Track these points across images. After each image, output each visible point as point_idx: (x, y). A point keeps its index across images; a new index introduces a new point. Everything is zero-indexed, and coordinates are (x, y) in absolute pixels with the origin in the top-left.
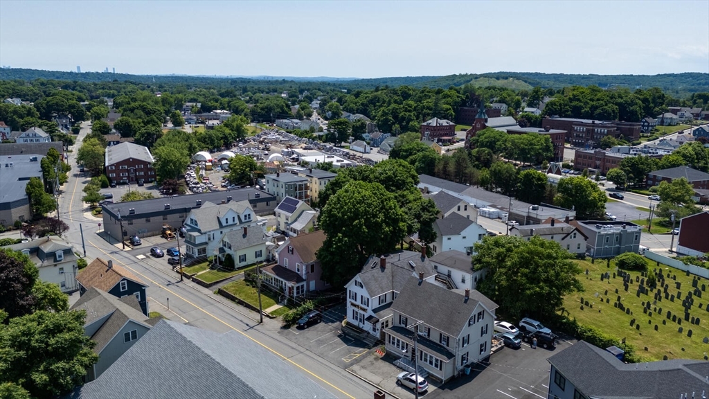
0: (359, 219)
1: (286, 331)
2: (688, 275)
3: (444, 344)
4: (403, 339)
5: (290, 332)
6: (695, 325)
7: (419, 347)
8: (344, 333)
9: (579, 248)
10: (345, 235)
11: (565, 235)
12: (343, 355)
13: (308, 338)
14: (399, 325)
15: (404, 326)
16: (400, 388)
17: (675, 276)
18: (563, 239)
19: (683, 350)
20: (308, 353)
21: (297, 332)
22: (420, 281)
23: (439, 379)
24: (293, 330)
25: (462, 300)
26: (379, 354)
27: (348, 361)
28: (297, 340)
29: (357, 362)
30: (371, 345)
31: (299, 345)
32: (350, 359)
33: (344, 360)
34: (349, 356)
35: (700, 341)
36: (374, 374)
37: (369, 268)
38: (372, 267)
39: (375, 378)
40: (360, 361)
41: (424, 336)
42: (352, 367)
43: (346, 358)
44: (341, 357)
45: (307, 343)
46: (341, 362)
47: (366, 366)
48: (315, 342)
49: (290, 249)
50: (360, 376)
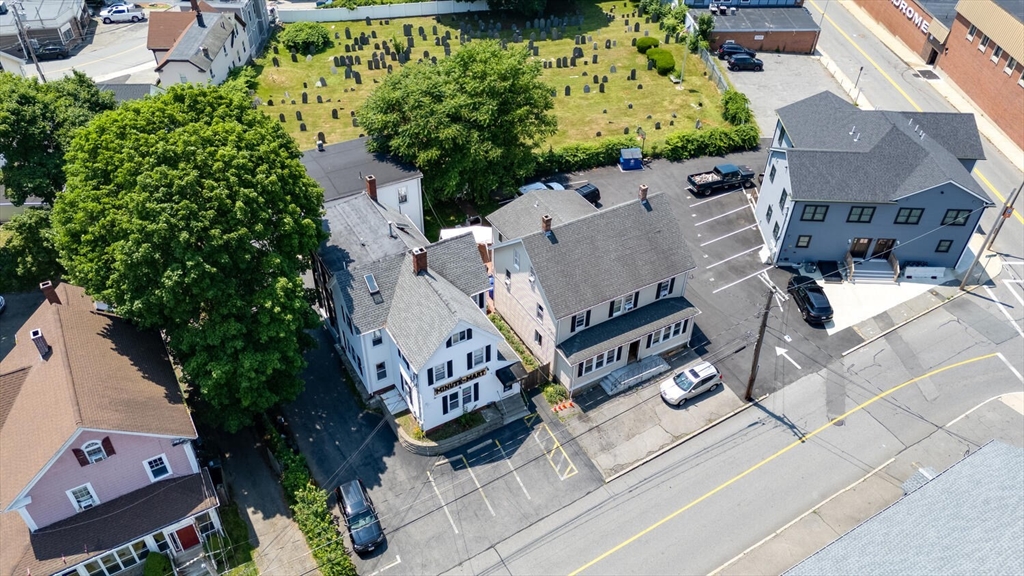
2: (369, 24)
3: (665, 294)
4: (605, 347)
7: (639, 333)
8: (447, 455)
11: (230, 37)
12: (549, 475)
13: (437, 538)
14: (574, 333)
15: (583, 327)
17: (374, 33)
19: (605, 112)
20: (505, 549)
21: (392, 561)
22: (548, 234)
24: (372, 571)
25: (641, 210)
26: (568, 410)
27: (572, 470)
28: (434, 565)
29: (585, 454)
30: (525, 414)
31: (460, 564)
32: (565, 464)
33: (565, 476)
34: (556, 464)
35: (581, 93)
36: (637, 436)
37: (369, 301)
38: (372, 294)
39: (652, 439)
40: (581, 448)
41: (627, 311)
42: (598, 468)
43: (562, 472)
44: (551, 480)
45: (460, 543)
46: (573, 484)
47: (604, 443)
48: (464, 523)
49: (85, 451)
50: (638, 460)
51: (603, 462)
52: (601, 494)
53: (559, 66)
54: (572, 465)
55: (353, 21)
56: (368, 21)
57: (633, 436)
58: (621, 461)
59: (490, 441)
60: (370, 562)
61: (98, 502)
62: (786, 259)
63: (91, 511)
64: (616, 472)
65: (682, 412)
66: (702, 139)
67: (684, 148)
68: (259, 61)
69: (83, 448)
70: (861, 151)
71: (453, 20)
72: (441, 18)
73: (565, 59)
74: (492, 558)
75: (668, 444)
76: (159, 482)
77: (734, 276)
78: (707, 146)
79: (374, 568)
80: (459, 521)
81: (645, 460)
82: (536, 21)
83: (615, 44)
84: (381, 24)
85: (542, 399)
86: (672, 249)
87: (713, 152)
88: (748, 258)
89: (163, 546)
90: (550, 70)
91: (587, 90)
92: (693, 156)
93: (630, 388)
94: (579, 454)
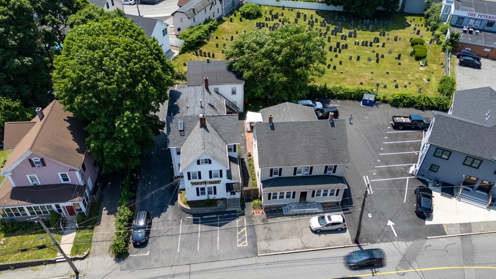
0: (140, 81)
1: (129, 261)
2: (283, 9)
3: (330, 172)
4: (286, 189)
5: (136, 259)
6: (346, 50)
7: (308, 188)
8: (194, 215)
9: (218, 12)
10: (133, 111)
11: (210, 5)
12: (233, 242)
13: (169, 251)
14: (271, 178)
15: (277, 176)
16: (323, 236)
17: (282, 14)
18: (210, 9)
19: (372, 73)
20: (194, 268)
21: (145, 253)
22: (271, 124)
23: (333, 203)
24: (135, 254)
25: (327, 126)
26: (259, 214)
27: (245, 244)
28: (161, 262)
29: (256, 238)
30: (239, 209)
31: (172, 266)
32: (244, 239)
33: (240, 245)
34: (239, 238)
35: (366, 61)
36: (286, 239)
37: (178, 133)
38: (180, 131)
39: (293, 243)
40: (255, 235)
41: (304, 175)
42: (258, 247)
43: (240, 243)
44: (233, 244)
45: (177, 256)
46: (242, 251)
47: (268, 236)
48: (183, 249)
49: (34, 161)
50: (279, 251)
51: (262, 245)
52: (253, 260)
53: (363, 45)
54: (246, 241)
55: (277, 7)
56: (283, 8)
57: (284, 238)
58: (271, 248)
59: (215, 216)
60: (137, 249)
61: (40, 184)
62: (423, 175)
63: (36, 187)
64: (266, 253)
65: (317, 236)
66: (413, 99)
67: (401, 100)
68: (224, 18)
69: (33, 159)
70: (485, 126)
71: (324, 13)
72: (318, 12)
73: (367, 42)
74: (186, 269)
75: (299, 249)
76: (65, 184)
77: (388, 176)
78: (415, 103)
79: (136, 253)
80: (182, 247)
81: (283, 253)
82: (365, 20)
83: (400, 39)
84: (289, 10)
85: (249, 205)
86: (338, 150)
87: (418, 107)
88: (402, 169)
89: (60, 211)
90: (357, 46)
91: (369, 60)
92: (405, 106)
93: (296, 215)
94: (253, 238)
